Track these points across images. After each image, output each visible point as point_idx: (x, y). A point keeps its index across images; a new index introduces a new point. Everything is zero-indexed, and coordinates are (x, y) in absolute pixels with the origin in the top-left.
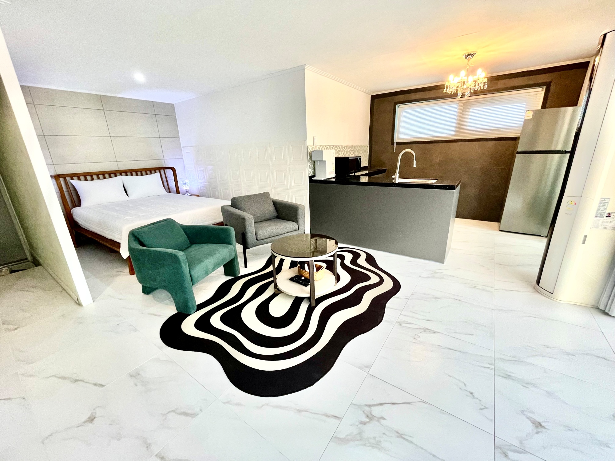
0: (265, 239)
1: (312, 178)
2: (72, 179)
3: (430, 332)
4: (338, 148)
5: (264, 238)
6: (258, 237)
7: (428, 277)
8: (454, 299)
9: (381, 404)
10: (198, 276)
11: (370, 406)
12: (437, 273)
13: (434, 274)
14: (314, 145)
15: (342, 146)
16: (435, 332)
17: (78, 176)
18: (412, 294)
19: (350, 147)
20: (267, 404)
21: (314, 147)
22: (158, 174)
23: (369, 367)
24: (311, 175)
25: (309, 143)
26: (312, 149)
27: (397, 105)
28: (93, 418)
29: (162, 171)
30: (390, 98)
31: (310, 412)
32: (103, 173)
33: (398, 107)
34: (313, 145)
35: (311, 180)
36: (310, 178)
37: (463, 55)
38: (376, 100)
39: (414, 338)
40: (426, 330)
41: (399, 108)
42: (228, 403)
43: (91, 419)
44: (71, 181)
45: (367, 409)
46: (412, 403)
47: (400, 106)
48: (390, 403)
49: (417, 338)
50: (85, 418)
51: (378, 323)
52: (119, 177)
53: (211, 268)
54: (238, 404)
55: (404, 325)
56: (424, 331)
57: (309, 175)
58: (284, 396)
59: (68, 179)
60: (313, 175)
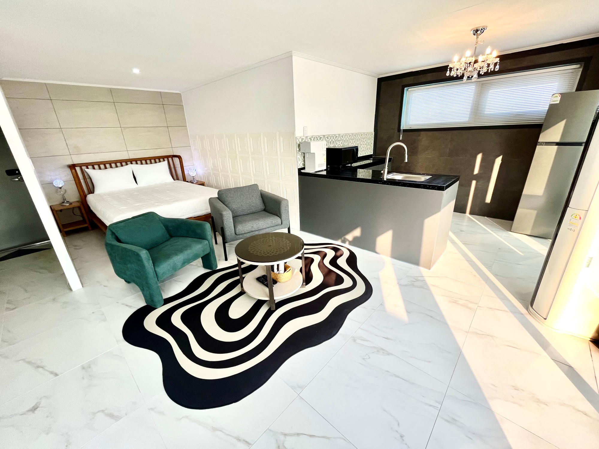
0: (245, 233)
1: (301, 171)
2: (88, 168)
3: (383, 353)
4: (335, 137)
5: (243, 232)
6: (237, 232)
7: (406, 285)
8: (427, 314)
9: (298, 434)
10: (163, 273)
11: (286, 435)
12: (418, 280)
13: (415, 281)
14: (305, 136)
15: (339, 135)
16: (389, 354)
17: (93, 165)
18: (381, 304)
19: (350, 136)
20: (187, 417)
21: (304, 138)
22: (166, 162)
23: (302, 387)
24: (300, 167)
25: (299, 133)
26: (302, 140)
27: (405, 88)
28: (36, 407)
29: (170, 159)
30: (398, 80)
31: (223, 432)
32: (115, 162)
33: (407, 90)
34: (303, 136)
35: (301, 173)
36: (299, 170)
37: (471, 30)
38: (383, 83)
39: (364, 359)
40: (380, 350)
41: (408, 92)
42: (152, 409)
43: (34, 409)
44: (87, 170)
45: (282, 438)
46: (331, 437)
47: (409, 90)
48: (307, 435)
49: (366, 359)
50: (30, 406)
51: (331, 336)
52: (130, 165)
53: (179, 264)
54: (162, 413)
55: (358, 341)
56: (378, 351)
57: (298, 168)
58: (206, 410)
59: (84, 168)
60: (303, 167)
